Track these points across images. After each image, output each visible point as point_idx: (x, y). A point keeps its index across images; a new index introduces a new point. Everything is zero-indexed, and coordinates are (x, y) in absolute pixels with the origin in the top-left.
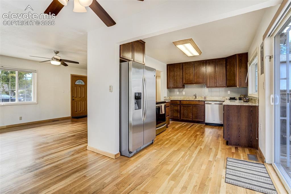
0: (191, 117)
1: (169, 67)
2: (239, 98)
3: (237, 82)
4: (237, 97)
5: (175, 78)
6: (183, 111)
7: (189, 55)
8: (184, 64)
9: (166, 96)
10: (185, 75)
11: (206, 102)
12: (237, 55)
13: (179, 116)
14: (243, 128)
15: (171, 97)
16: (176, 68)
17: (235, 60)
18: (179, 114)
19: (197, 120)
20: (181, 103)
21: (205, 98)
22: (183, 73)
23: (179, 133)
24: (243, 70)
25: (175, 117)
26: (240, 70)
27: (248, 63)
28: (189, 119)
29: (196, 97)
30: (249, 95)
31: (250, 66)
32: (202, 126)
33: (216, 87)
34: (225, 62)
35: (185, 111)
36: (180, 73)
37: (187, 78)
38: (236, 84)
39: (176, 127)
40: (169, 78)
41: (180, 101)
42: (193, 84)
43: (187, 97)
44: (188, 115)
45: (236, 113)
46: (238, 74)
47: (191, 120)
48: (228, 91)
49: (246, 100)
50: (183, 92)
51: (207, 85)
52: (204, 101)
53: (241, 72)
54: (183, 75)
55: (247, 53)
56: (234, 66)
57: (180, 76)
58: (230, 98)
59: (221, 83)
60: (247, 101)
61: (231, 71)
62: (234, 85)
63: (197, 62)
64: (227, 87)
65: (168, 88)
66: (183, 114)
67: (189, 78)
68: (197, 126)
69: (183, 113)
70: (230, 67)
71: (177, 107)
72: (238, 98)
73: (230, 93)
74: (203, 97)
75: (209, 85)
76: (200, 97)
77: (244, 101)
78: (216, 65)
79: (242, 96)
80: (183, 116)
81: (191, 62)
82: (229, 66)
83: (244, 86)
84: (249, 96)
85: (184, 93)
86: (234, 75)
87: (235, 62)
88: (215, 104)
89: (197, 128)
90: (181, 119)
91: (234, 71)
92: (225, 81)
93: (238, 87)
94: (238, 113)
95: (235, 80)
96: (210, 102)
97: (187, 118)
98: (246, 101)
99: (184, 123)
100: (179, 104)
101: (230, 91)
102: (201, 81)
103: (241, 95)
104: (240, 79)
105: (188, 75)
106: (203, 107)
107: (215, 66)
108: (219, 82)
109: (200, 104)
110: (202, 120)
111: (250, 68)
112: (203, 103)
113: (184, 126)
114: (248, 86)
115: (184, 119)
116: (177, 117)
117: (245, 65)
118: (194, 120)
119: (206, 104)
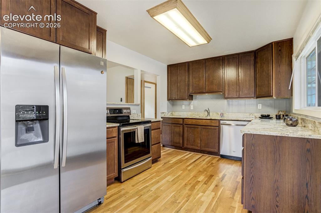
0: (199, 145)
1: (171, 69)
2: (276, 116)
3: (274, 89)
4: (273, 114)
5: (179, 85)
6: (187, 135)
7: (191, 43)
8: (191, 64)
9: (165, 111)
10: (192, 79)
11: (221, 122)
12: (273, 44)
13: (181, 142)
14: (287, 191)
15: (173, 112)
16: (180, 70)
17: (270, 53)
18: (181, 138)
19: (207, 149)
20: (185, 123)
21: (222, 115)
22: (189, 78)
23: (168, 175)
24: (284, 68)
25: (176, 143)
26: (279, 69)
27: (294, 56)
28: (196, 148)
29: (209, 113)
30: (294, 112)
31: (296, 59)
32: (214, 161)
33: (239, 97)
34: (253, 57)
35: (191, 134)
36: (185, 78)
37: (195, 85)
38: (271, 92)
39: (171, 162)
40: (171, 85)
41: (183, 119)
42: (204, 93)
43: (196, 113)
44: (194, 141)
45: (271, 153)
46: (276, 74)
47: (199, 149)
48: (259, 105)
49: (291, 122)
50: (191, 106)
51: (225, 94)
52: (219, 120)
53: (279, 71)
54: (189, 81)
55: (292, 38)
56: (268, 64)
57: (185, 82)
58: (261, 115)
59: (246, 92)
60: (294, 124)
61: (263, 72)
62: (269, 95)
63: (210, 60)
64: (257, 98)
65: (168, 100)
66: (187, 140)
67: (198, 84)
68: (206, 160)
69: (188, 137)
70: (261, 65)
71: (178, 127)
72: (274, 117)
73: (261, 108)
74: (219, 114)
75: (228, 94)
76: (215, 114)
77: (287, 124)
78: (240, 63)
79: (281, 113)
80: (187, 142)
81: (201, 60)
82: (259, 64)
83: (286, 96)
84: (295, 114)
86: (268, 78)
87: (270, 56)
88: (237, 125)
89: (204, 165)
90: (185, 147)
91: (268, 71)
92: (253, 88)
93: (274, 97)
94: (274, 154)
95: (269, 86)
96: (228, 122)
97: (192, 145)
98: (292, 124)
99: (188, 152)
100: (181, 124)
101: (261, 105)
102: (215, 88)
103: (279, 111)
104: (278, 83)
105: (196, 80)
106: (217, 130)
107: (237, 64)
108: (244, 89)
109: (213, 125)
110: (216, 150)
111: (296, 64)
112: (218, 123)
113: (186, 159)
114: (292, 96)
115: (189, 146)
116: (179, 143)
117: (287, 59)
118: (203, 149)
119: (222, 124)
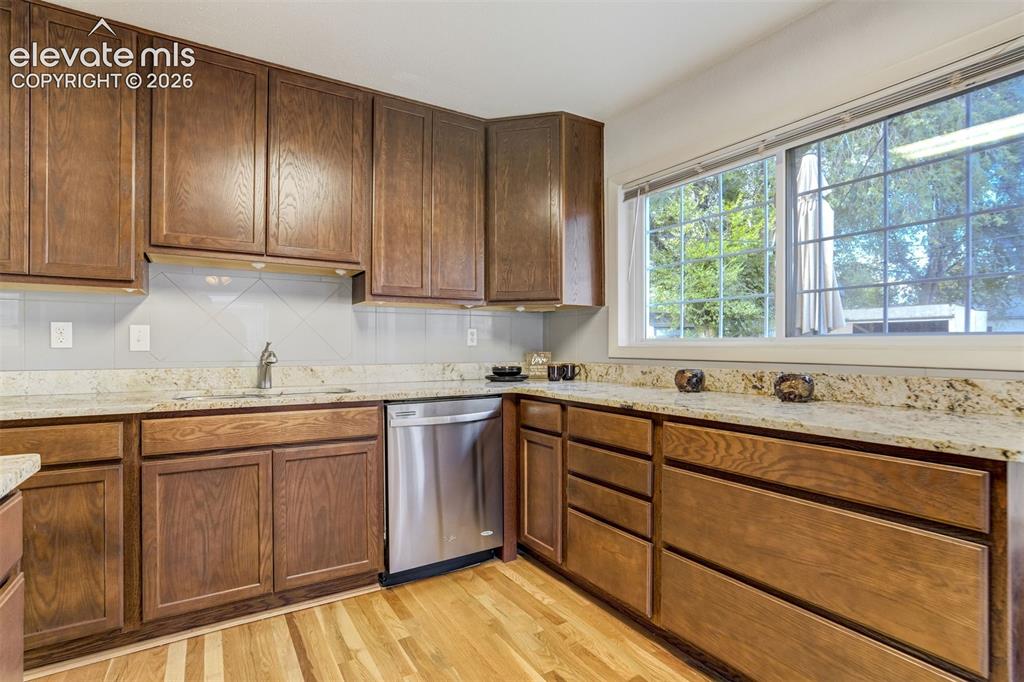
0: (267, 567)
2: (552, 368)
3: (563, 278)
11: (393, 412)
12: (563, 118)
17: (552, 147)
18: (112, 567)
19: (319, 574)
26: (574, 211)
28: (248, 591)
29: (264, 371)
33: (431, 297)
34: (482, 146)
38: (555, 285)
43: (179, 376)
44: (229, 552)
48: (469, 331)
51: (372, 277)
52: (380, 406)
55: (603, 125)
56: (545, 181)
58: (496, 370)
59: (455, 276)
61: (522, 209)
64: (492, 302)
66: (167, 558)
70: (513, 182)
73: (475, 343)
75: (387, 279)
80: (167, 576)
82: (505, 177)
85: (139, 335)
86: (544, 234)
90: (150, 615)
91: (545, 210)
92: (481, 265)
95: (547, 264)
97: (216, 584)
100: (112, 462)
101: (475, 331)
103: (531, 355)
104: (573, 259)
106: (372, 455)
107: (426, 150)
108: (448, 264)
109: (349, 432)
110: (368, 562)
112: (375, 420)
115: (186, 601)
118: (293, 579)
